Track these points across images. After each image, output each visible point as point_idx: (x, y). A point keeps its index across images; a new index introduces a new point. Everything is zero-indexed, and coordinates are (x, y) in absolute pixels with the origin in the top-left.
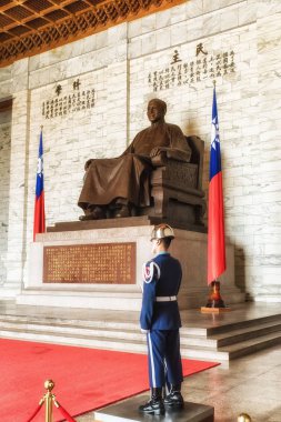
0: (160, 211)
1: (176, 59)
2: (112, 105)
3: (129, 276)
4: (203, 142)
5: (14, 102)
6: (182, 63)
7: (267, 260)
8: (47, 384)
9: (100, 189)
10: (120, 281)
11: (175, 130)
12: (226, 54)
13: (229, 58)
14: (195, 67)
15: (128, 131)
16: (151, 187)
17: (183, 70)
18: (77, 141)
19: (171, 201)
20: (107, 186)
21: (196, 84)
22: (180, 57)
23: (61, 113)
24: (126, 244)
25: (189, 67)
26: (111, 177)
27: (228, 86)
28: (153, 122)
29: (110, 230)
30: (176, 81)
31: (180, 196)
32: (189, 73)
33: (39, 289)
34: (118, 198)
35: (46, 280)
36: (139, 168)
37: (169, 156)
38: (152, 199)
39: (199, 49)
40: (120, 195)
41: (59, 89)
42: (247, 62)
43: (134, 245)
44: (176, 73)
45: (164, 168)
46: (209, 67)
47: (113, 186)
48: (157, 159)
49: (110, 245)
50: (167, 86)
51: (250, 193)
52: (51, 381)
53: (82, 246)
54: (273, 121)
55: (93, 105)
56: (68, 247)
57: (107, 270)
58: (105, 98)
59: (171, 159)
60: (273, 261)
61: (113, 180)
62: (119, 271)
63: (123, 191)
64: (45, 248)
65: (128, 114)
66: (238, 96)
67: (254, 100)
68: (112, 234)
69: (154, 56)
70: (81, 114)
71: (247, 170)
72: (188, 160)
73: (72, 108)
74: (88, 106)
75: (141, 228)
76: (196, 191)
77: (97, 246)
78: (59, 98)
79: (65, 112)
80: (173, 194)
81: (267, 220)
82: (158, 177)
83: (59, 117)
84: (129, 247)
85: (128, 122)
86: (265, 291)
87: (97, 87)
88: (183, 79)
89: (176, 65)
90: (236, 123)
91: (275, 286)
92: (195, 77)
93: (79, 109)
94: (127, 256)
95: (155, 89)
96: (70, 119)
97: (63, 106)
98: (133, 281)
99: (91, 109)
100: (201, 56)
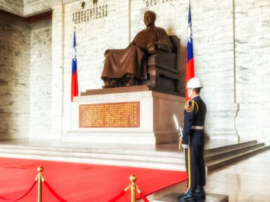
0: (154, 82)
2: (119, 15)
3: (135, 123)
4: (179, 40)
5: (54, 12)
7: (218, 114)
8: (132, 178)
9: (115, 68)
10: (129, 126)
11: (161, 31)
15: (130, 32)
16: (148, 67)
18: (96, 38)
19: (161, 76)
20: (120, 66)
21: (174, 2)
23: (85, 21)
24: (134, 103)
26: (122, 60)
28: (148, 26)
29: (123, 94)
31: (166, 74)
33: (77, 132)
34: (127, 74)
35: (81, 126)
36: (140, 55)
37: (159, 47)
38: (149, 75)
40: (129, 72)
41: (83, 4)
43: (138, 103)
45: (156, 55)
47: (124, 66)
48: (151, 49)
49: (123, 103)
50: (155, 3)
51: (208, 72)
52: (134, 176)
53: (104, 104)
54: (223, 26)
55: (106, 15)
56: (95, 105)
57: (121, 119)
58: (114, 10)
59: (161, 49)
60: (222, 114)
61: (124, 63)
62: (129, 119)
63: (130, 70)
64: (80, 106)
65: (130, 21)
67: (211, 13)
68: (124, 97)
70: (99, 21)
71: (206, 58)
72: (171, 51)
73: (93, 17)
74: (103, 16)
75: (143, 92)
76: (175, 71)
77: (114, 104)
78: (84, 10)
79: (88, 20)
80: (161, 72)
81: (218, 89)
82: (152, 61)
83: (84, 23)
84: (136, 105)
85: (130, 26)
86: (216, 132)
87: (109, 3)
90: (199, 28)
91: (223, 129)
93: (97, 18)
94: (134, 111)
95: (148, 5)
96: (92, 24)
97: (87, 15)
98: (138, 125)
99: (105, 18)
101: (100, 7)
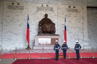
1: (42, 6)
9: (47, 29)
12: (52, 8)
13: (52, 9)
14: (46, 8)
21: (46, 11)
22: (43, 6)
27: (52, 13)
30: (42, 10)
32: (45, 9)
39: (47, 5)
41: (13, 4)
42: (55, 10)
44: (43, 8)
46: (49, 9)
47: (50, 29)
50: (41, 10)
55: (23, 9)
66: (54, 15)
69: (38, 4)
70: (20, 10)
73: (17, 9)
74: (22, 9)
79: (15, 9)
87: (24, 6)
88: (44, 10)
92: (46, 10)
93: (19, 9)
95: (38, 10)
96: (17, 11)
97: (14, 8)
99: (22, 10)
100: (47, 7)
101: (20, 6)
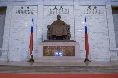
3: (73, 54)
5: (7, 8)
6: (57, 9)
9: (57, 32)
10: (70, 55)
12: (67, 10)
17: (57, 11)
23: (22, 14)
25: (59, 10)
27: (67, 16)
33: (42, 58)
34: (65, 35)
39: (61, 7)
41: (22, 8)
42: (72, 12)
43: (74, 46)
46: (63, 11)
47: (61, 32)
50: (53, 13)
62: (70, 53)
66: (70, 18)
69: (50, 6)
70: (29, 15)
73: (26, 13)
74: (31, 13)
84: (73, 47)
89: (55, 9)
92: (60, 13)
94: (72, 49)
95: (50, 13)
96: (26, 15)
97: (23, 12)
98: (74, 55)
100: (61, 9)
101: (30, 10)
